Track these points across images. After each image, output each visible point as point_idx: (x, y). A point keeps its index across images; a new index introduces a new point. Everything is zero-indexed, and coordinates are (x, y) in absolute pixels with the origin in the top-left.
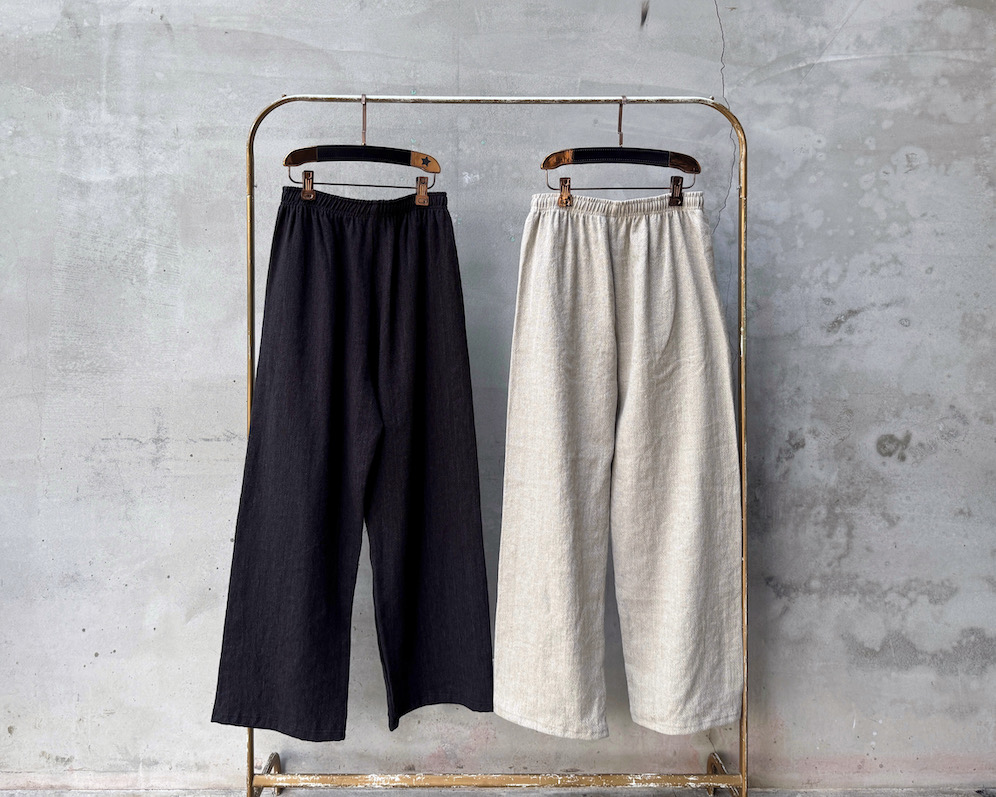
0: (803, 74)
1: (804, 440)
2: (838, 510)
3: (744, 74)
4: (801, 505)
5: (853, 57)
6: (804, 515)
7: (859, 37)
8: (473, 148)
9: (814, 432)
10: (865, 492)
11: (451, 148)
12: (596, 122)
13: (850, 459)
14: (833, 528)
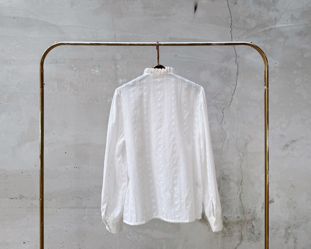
0: (268, 33)
1: (273, 199)
2: (289, 231)
3: (241, 33)
4: (273, 229)
5: (290, 25)
6: (274, 233)
7: (292, 15)
8: (123, 68)
9: (278, 196)
10: (302, 222)
11: (113, 68)
12: (176, 56)
13: (294, 208)
14: (288, 239)
